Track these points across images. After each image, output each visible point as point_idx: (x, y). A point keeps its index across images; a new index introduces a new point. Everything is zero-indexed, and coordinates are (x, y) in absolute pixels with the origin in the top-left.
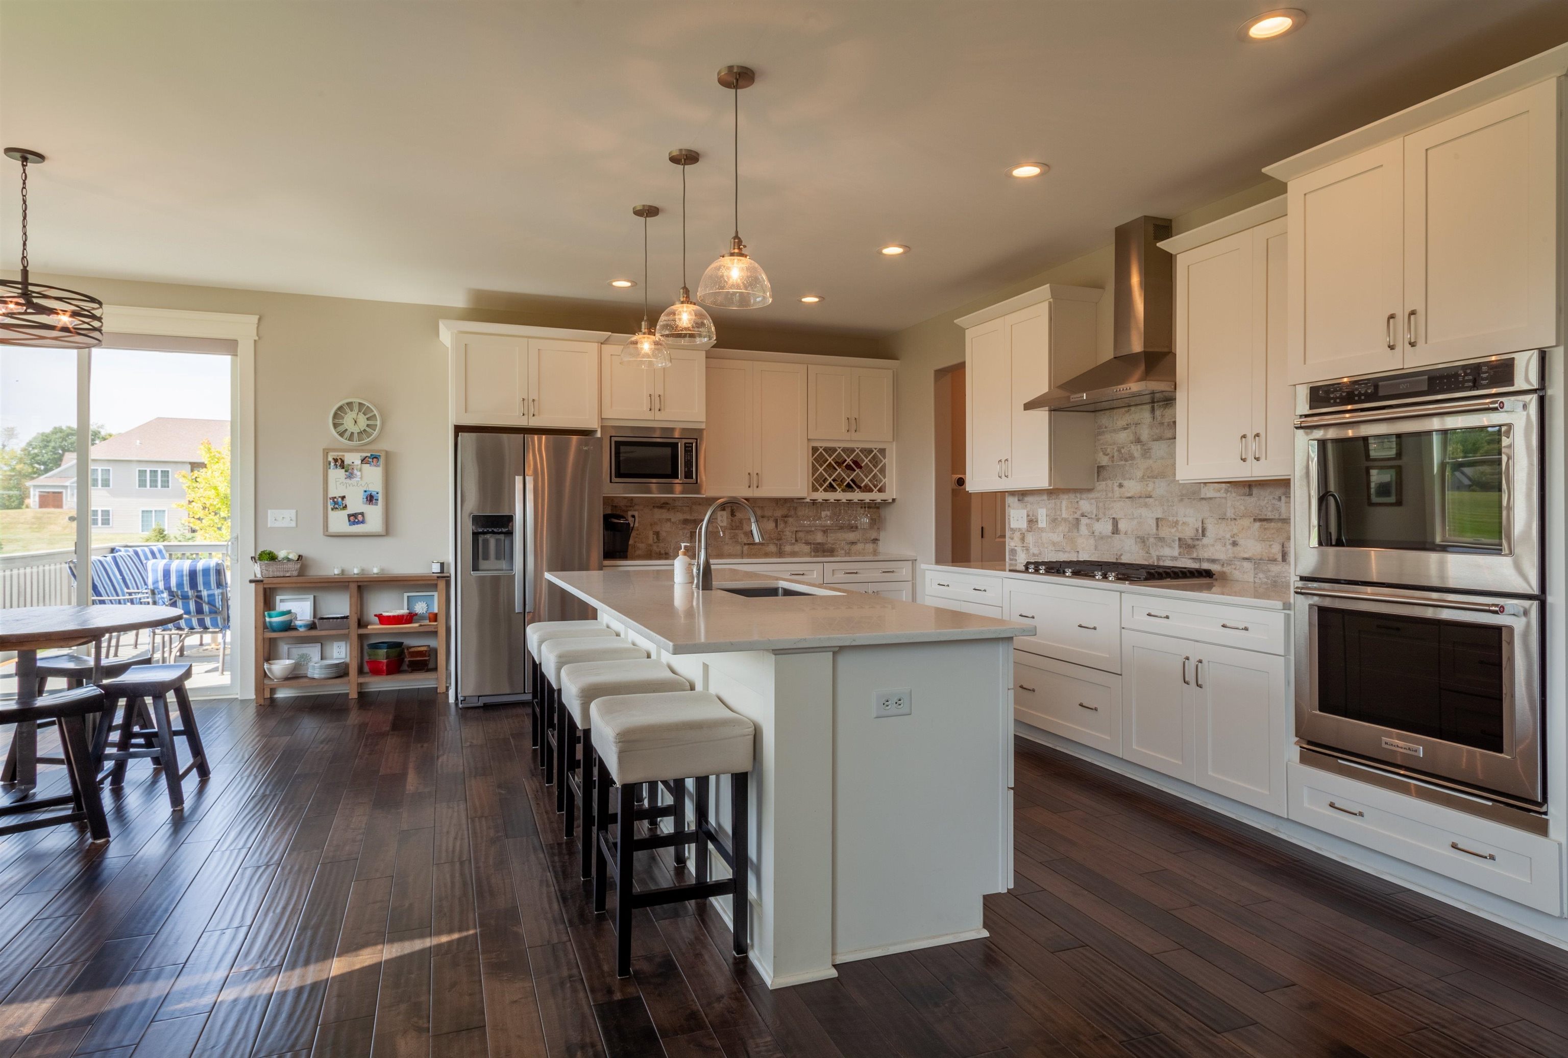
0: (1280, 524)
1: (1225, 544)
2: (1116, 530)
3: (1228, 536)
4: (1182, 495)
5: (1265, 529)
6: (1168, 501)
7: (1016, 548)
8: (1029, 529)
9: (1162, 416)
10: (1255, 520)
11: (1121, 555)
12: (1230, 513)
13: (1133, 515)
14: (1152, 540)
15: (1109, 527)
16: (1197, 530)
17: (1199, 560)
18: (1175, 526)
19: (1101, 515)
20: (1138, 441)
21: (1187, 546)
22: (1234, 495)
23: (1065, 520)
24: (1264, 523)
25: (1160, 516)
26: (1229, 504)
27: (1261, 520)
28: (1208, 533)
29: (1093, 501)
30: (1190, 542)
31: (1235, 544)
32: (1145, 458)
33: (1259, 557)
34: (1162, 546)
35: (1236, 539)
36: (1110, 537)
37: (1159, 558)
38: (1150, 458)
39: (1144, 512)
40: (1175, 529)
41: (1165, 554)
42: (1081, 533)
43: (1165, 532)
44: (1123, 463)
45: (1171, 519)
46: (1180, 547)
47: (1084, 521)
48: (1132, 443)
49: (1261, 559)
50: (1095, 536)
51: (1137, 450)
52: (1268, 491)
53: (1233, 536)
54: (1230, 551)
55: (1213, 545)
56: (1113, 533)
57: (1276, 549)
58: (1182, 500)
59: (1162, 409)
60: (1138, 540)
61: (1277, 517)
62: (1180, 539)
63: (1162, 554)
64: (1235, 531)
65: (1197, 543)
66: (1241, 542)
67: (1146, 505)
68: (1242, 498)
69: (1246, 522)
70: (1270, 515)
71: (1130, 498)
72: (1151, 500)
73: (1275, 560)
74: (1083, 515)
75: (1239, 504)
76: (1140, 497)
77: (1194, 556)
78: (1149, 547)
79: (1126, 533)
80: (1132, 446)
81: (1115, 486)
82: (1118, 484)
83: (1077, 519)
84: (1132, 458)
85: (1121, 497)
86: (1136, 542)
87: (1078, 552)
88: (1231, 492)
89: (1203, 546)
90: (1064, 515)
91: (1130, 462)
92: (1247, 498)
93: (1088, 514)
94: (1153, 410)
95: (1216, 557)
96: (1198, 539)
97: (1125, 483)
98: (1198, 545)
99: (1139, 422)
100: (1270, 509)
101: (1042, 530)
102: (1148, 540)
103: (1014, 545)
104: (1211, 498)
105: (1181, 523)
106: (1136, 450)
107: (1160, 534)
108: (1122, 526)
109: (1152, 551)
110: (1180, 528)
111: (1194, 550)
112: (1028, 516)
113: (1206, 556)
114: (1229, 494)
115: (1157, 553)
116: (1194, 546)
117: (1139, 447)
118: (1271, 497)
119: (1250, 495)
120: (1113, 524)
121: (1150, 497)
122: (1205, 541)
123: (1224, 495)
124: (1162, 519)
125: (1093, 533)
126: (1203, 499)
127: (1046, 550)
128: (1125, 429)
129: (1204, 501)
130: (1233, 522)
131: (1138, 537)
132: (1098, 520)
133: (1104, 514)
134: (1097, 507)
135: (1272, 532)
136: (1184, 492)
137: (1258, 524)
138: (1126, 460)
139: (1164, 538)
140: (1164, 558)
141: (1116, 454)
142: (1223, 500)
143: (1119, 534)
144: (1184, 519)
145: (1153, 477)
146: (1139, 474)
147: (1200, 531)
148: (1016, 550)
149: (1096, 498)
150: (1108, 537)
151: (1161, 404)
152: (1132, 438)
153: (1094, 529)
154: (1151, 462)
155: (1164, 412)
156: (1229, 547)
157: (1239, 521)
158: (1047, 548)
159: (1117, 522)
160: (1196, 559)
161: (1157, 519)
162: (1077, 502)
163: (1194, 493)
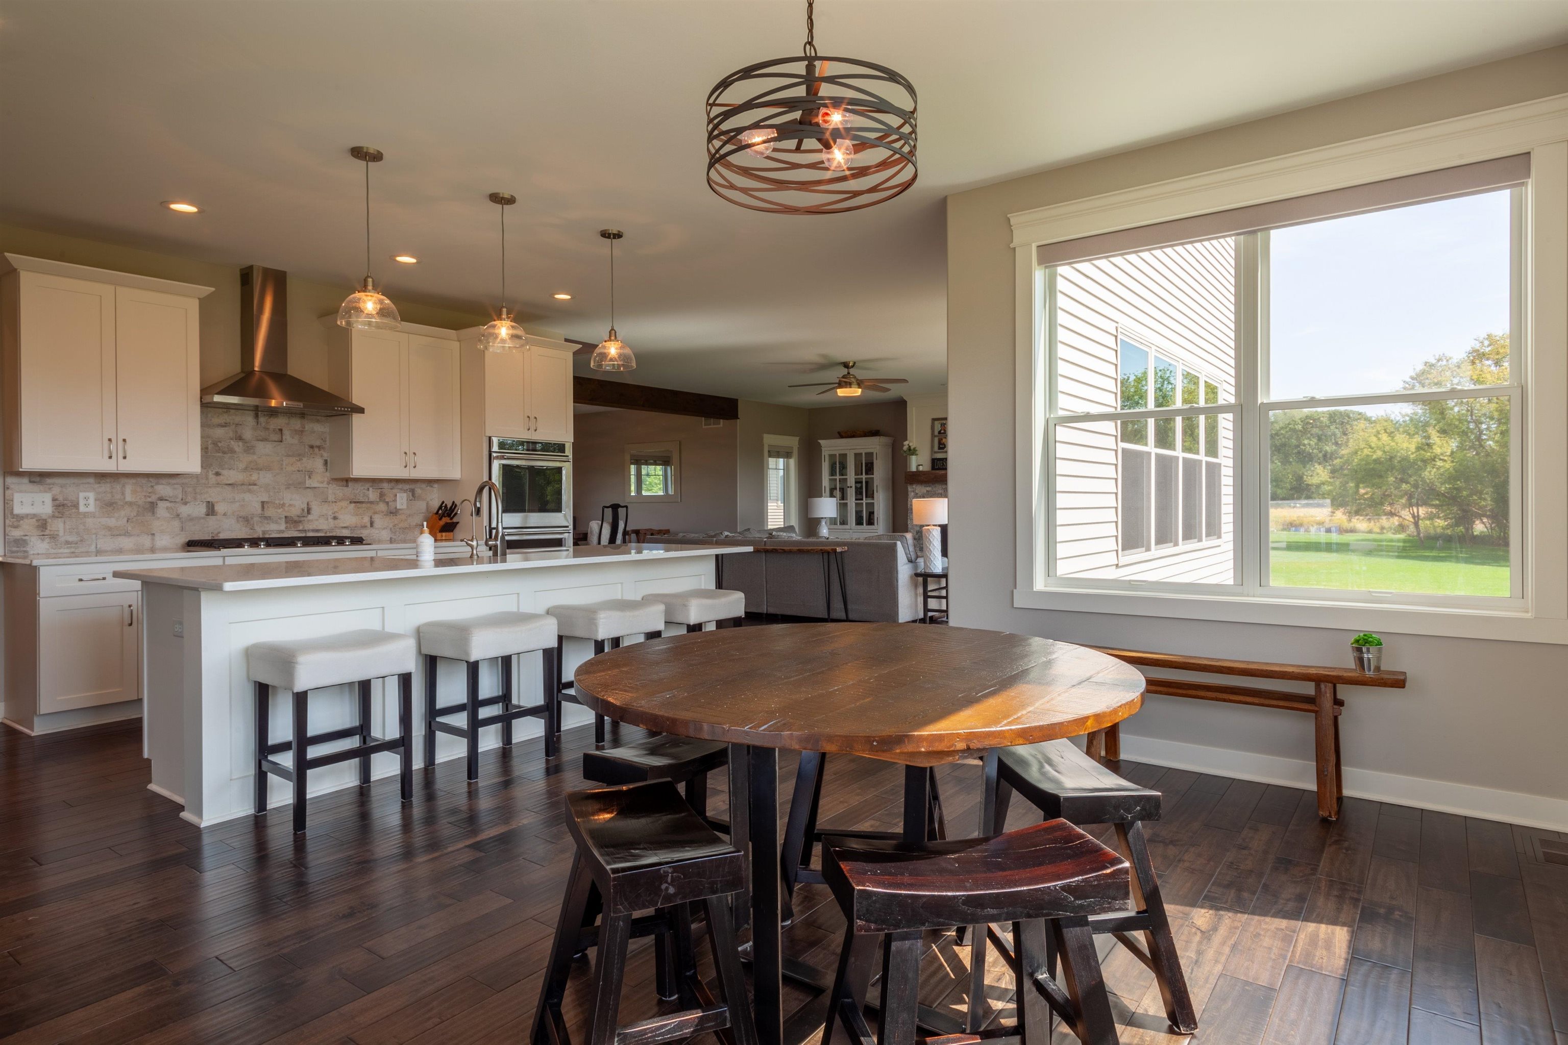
0: (369, 505)
1: (327, 519)
2: (211, 510)
3: (330, 513)
4: (290, 484)
5: (358, 508)
6: (274, 488)
7: (24, 538)
8: (57, 514)
9: (267, 423)
10: (351, 502)
11: (219, 533)
12: (331, 498)
13: (235, 499)
14: (256, 519)
15: (202, 510)
16: (303, 510)
17: (305, 531)
18: (282, 507)
19: (189, 498)
20: (240, 438)
21: (290, 521)
22: (335, 486)
23: (131, 504)
24: (358, 504)
25: (265, 499)
26: (330, 491)
27: (355, 502)
28: (312, 512)
29: (176, 486)
30: (296, 518)
31: (335, 518)
32: (248, 453)
33: (354, 526)
34: (268, 523)
35: (336, 515)
36: (203, 518)
37: (264, 532)
38: (254, 453)
39: (248, 497)
40: (282, 509)
41: (272, 529)
42: (159, 516)
43: (269, 512)
44: (220, 454)
45: (277, 502)
46: (286, 522)
47: (162, 504)
48: (232, 439)
49: (356, 527)
50: (180, 519)
51: (239, 446)
52: (361, 484)
53: (334, 513)
54: (332, 523)
55: (317, 520)
56: (208, 515)
57: (366, 520)
58: (288, 488)
59: (267, 417)
60: (240, 519)
61: (367, 500)
62: (286, 517)
63: (268, 529)
64: (336, 510)
65: (302, 519)
66: (340, 516)
67: (250, 491)
68: (341, 488)
69: (344, 504)
70: (361, 499)
71: (230, 485)
72: (255, 487)
73: (366, 527)
74: (161, 499)
75: (338, 492)
76: (243, 484)
77: (301, 528)
78: (253, 524)
79: (225, 514)
80: (232, 442)
81: (210, 474)
82: (214, 472)
83: (152, 503)
84: (232, 451)
85: (218, 484)
86: (238, 521)
87: (153, 534)
88: (332, 484)
89: (309, 521)
90: (129, 498)
91: (229, 455)
92: (345, 488)
93: (170, 497)
94: (257, 416)
95: (320, 528)
96: (304, 516)
97: (225, 472)
98: (304, 520)
99: (241, 423)
100: (362, 495)
101: (85, 515)
102: (252, 518)
103: (22, 533)
104: (315, 488)
105: (287, 505)
106: (237, 446)
107: (265, 513)
108: (219, 508)
109: (256, 527)
110: (286, 509)
111: (300, 524)
112: (54, 500)
113: (311, 527)
114: (330, 485)
115: (263, 529)
116: (300, 522)
117: (241, 444)
118: (362, 488)
119: (347, 486)
120: (208, 507)
121: (255, 485)
122: (310, 517)
123: (327, 486)
124: (267, 502)
125: (178, 515)
126: (308, 488)
127: (94, 536)
128: (223, 426)
129: (309, 490)
130: (334, 504)
131: (240, 517)
132: (186, 503)
133: (195, 499)
134: (184, 492)
135: (363, 509)
136: (291, 482)
137: (353, 505)
138: (224, 453)
139: (270, 517)
140: (270, 532)
141: (210, 447)
142: (326, 489)
143: (216, 515)
144: (291, 502)
145: (257, 469)
146: (242, 466)
147: (306, 510)
148: (25, 541)
149: (183, 484)
150: (199, 518)
151: (266, 413)
152: (231, 434)
153: (179, 512)
154: (255, 457)
155: (269, 420)
156: (330, 520)
157: (338, 503)
158: (95, 534)
159: (213, 506)
160: (302, 530)
161: (263, 503)
162: (152, 487)
163: (300, 483)
